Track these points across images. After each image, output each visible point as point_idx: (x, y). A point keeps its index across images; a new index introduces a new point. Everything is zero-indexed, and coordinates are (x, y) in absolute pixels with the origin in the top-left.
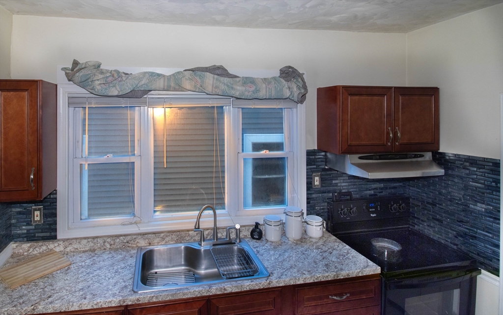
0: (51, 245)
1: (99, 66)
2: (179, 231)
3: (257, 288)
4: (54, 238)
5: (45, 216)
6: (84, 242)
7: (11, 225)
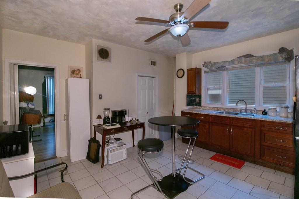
0: (200, 107)
1: (211, 62)
2: (234, 109)
3: (246, 118)
4: (201, 106)
5: (199, 100)
6: (207, 108)
7: (192, 102)
